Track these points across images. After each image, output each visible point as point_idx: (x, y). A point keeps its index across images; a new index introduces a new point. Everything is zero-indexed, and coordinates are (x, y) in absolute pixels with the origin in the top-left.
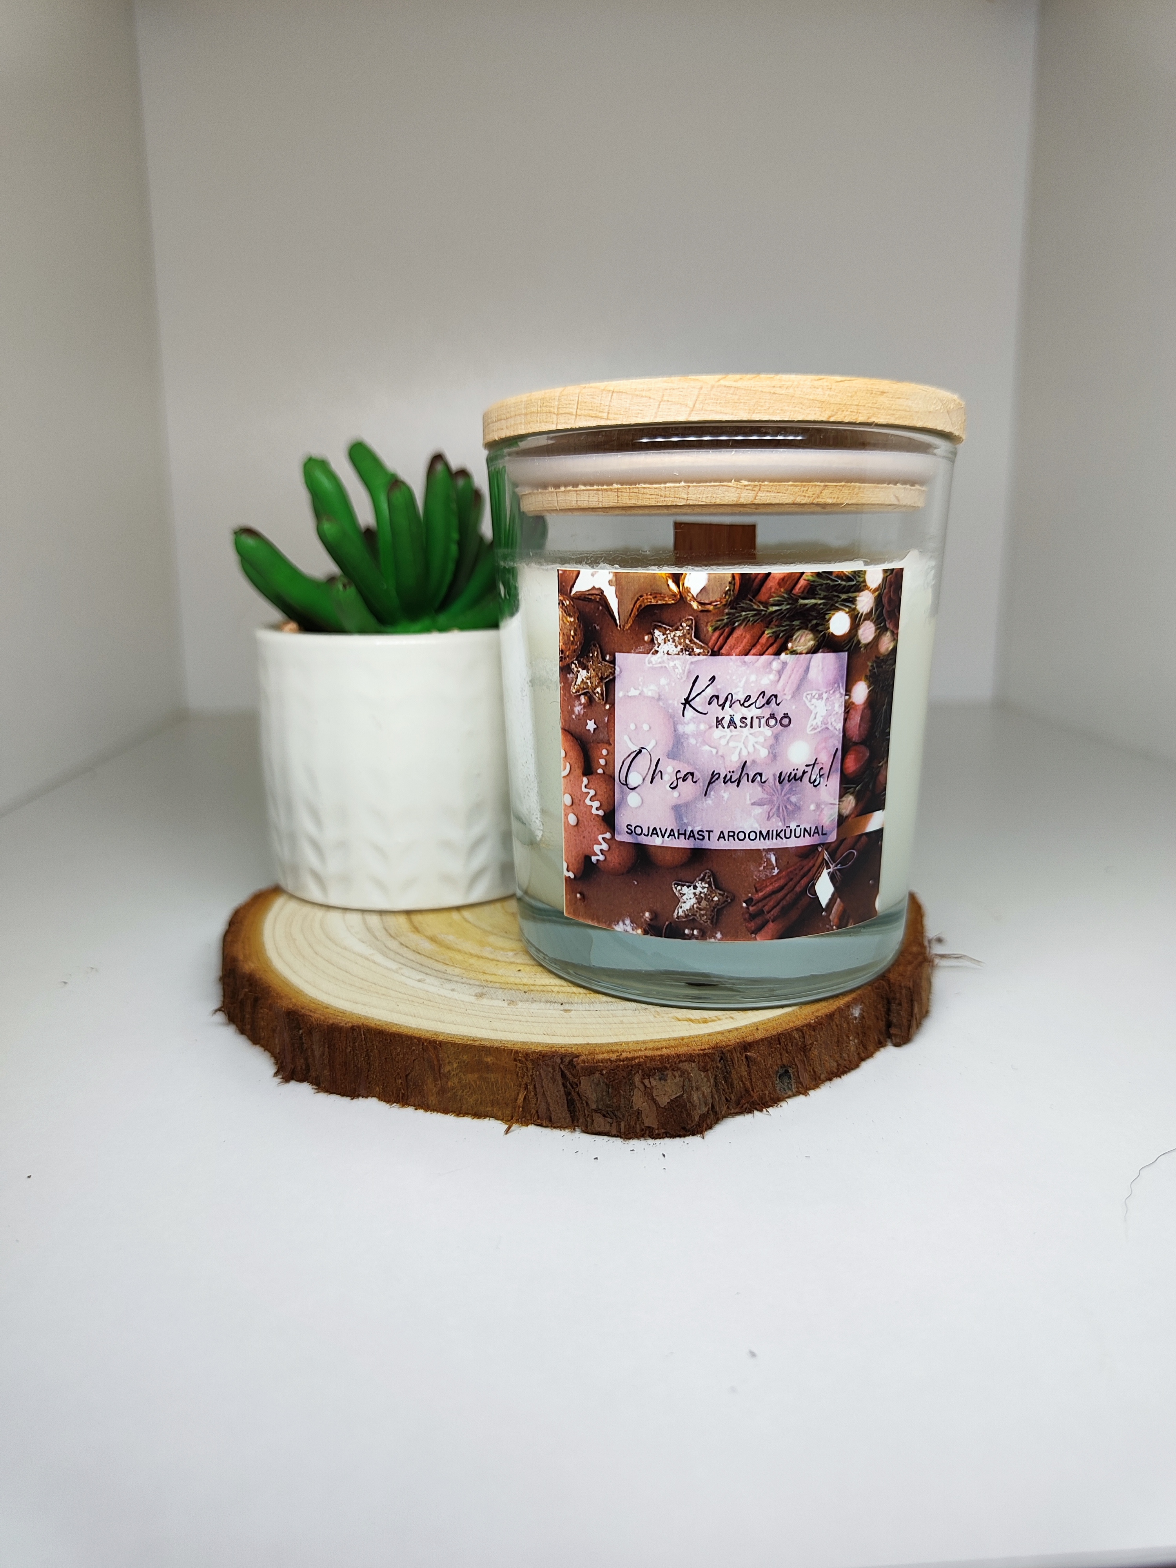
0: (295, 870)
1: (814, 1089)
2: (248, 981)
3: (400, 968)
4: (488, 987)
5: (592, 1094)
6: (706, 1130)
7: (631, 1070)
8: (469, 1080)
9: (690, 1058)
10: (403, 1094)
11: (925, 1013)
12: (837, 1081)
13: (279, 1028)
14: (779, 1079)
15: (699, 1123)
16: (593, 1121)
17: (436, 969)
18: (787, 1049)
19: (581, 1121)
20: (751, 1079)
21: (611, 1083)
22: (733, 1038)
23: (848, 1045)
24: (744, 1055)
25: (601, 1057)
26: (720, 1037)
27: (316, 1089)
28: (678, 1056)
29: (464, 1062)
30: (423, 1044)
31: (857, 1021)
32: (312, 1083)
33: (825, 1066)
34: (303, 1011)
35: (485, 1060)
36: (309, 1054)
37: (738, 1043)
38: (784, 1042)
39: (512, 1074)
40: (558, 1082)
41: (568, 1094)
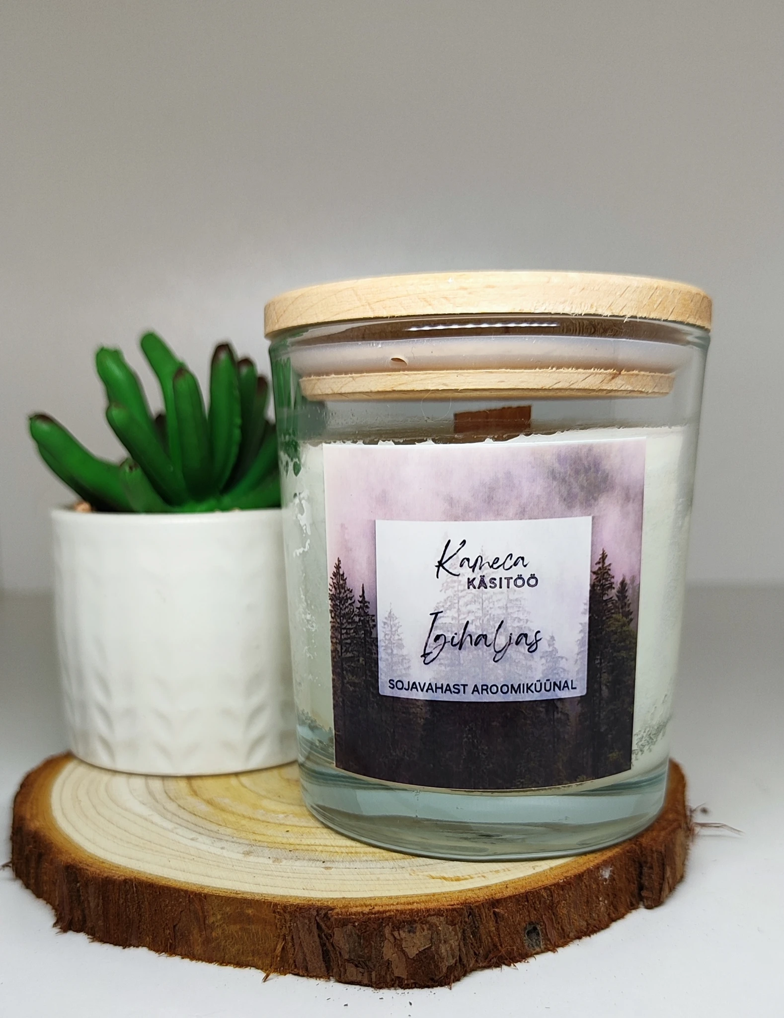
0: (85, 736)
1: (562, 946)
2: (33, 837)
3: (176, 828)
4: (256, 846)
5: (345, 945)
6: (454, 982)
7: (382, 922)
8: (231, 931)
9: (439, 913)
10: (171, 944)
11: (679, 879)
12: (586, 940)
13: (58, 881)
14: (528, 935)
15: (447, 975)
16: (346, 970)
17: (209, 829)
18: (535, 907)
19: (335, 970)
20: (499, 935)
21: (362, 935)
22: (482, 895)
23: (598, 905)
24: (492, 911)
25: (354, 910)
26: (470, 894)
27: (91, 938)
28: (427, 910)
29: (227, 913)
30: (189, 896)
31: (607, 883)
32: (88, 933)
33: (574, 925)
34: (80, 865)
35: (247, 911)
36: (86, 906)
37: (486, 900)
38: (532, 900)
39: (271, 925)
40: (314, 933)
41: (323, 945)
